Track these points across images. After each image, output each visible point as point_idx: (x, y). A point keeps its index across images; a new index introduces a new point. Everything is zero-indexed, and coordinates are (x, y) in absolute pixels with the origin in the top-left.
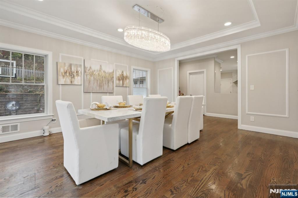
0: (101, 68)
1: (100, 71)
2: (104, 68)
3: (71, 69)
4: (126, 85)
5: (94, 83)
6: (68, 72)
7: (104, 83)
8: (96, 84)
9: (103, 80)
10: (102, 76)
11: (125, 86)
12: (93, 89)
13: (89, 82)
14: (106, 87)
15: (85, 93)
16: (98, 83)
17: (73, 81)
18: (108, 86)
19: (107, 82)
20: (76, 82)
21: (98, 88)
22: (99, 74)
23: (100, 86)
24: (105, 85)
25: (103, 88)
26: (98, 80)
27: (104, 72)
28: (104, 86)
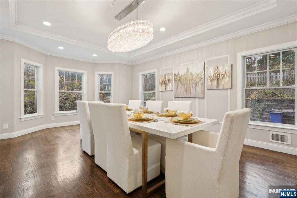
0: (188, 71)
1: (187, 74)
2: (190, 71)
3: (165, 78)
4: (224, 87)
5: (181, 88)
6: (164, 81)
7: (191, 86)
8: (183, 88)
9: (190, 83)
10: (189, 80)
11: (221, 87)
12: (180, 94)
13: (177, 87)
14: (193, 91)
15: (175, 98)
16: (185, 87)
17: (167, 88)
18: (196, 89)
19: (194, 85)
20: (168, 89)
21: (185, 93)
22: (186, 78)
23: (187, 90)
24: (192, 88)
25: (189, 92)
26: (185, 85)
27: (192, 74)
28: (191, 90)
